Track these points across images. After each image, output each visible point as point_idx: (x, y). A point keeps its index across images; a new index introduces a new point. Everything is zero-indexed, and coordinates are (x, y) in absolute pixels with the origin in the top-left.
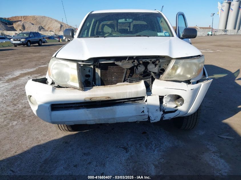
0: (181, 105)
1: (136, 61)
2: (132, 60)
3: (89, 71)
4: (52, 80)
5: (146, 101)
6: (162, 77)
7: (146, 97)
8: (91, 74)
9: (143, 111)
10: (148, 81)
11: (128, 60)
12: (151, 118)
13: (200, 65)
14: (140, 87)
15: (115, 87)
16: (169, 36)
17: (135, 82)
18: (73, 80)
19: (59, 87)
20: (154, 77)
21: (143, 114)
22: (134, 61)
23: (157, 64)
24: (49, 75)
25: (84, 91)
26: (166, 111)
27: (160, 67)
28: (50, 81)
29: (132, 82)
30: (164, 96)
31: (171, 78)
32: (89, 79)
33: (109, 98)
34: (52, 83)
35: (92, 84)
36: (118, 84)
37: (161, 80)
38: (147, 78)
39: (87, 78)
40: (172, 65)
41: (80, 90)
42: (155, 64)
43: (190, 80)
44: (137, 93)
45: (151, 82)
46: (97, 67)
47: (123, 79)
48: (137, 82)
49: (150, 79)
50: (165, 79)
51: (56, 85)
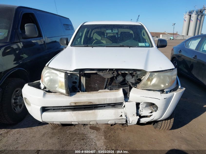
0: (156, 111)
1: (115, 72)
2: (112, 72)
3: (76, 79)
4: (44, 86)
5: (124, 106)
6: (138, 86)
7: (124, 103)
8: (77, 81)
9: (121, 116)
10: (127, 89)
11: (109, 71)
12: (128, 121)
13: (173, 77)
14: (119, 94)
15: (97, 94)
16: (149, 47)
17: (115, 89)
18: (61, 87)
19: (49, 92)
20: (132, 86)
21: (121, 118)
22: (114, 72)
23: (134, 75)
24: (42, 81)
25: (70, 96)
26: (142, 115)
27: (137, 77)
28: (42, 86)
29: (112, 90)
30: (140, 103)
31: (146, 87)
32: (75, 85)
33: (92, 103)
34: (44, 88)
35: (78, 90)
36: (100, 91)
37: (138, 89)
38: (126, 87)
39: (74, 85)
40: (147, 77)
41: (66, 95)
42: (132, 75)
43: (164, 89)
44: (116, 99)
45: (129, 90)
46: (82, 76)
47: (105, 87)
48: (117, 89)
49: (128, 87)
50: (141, 89)
51: (47, 90)
